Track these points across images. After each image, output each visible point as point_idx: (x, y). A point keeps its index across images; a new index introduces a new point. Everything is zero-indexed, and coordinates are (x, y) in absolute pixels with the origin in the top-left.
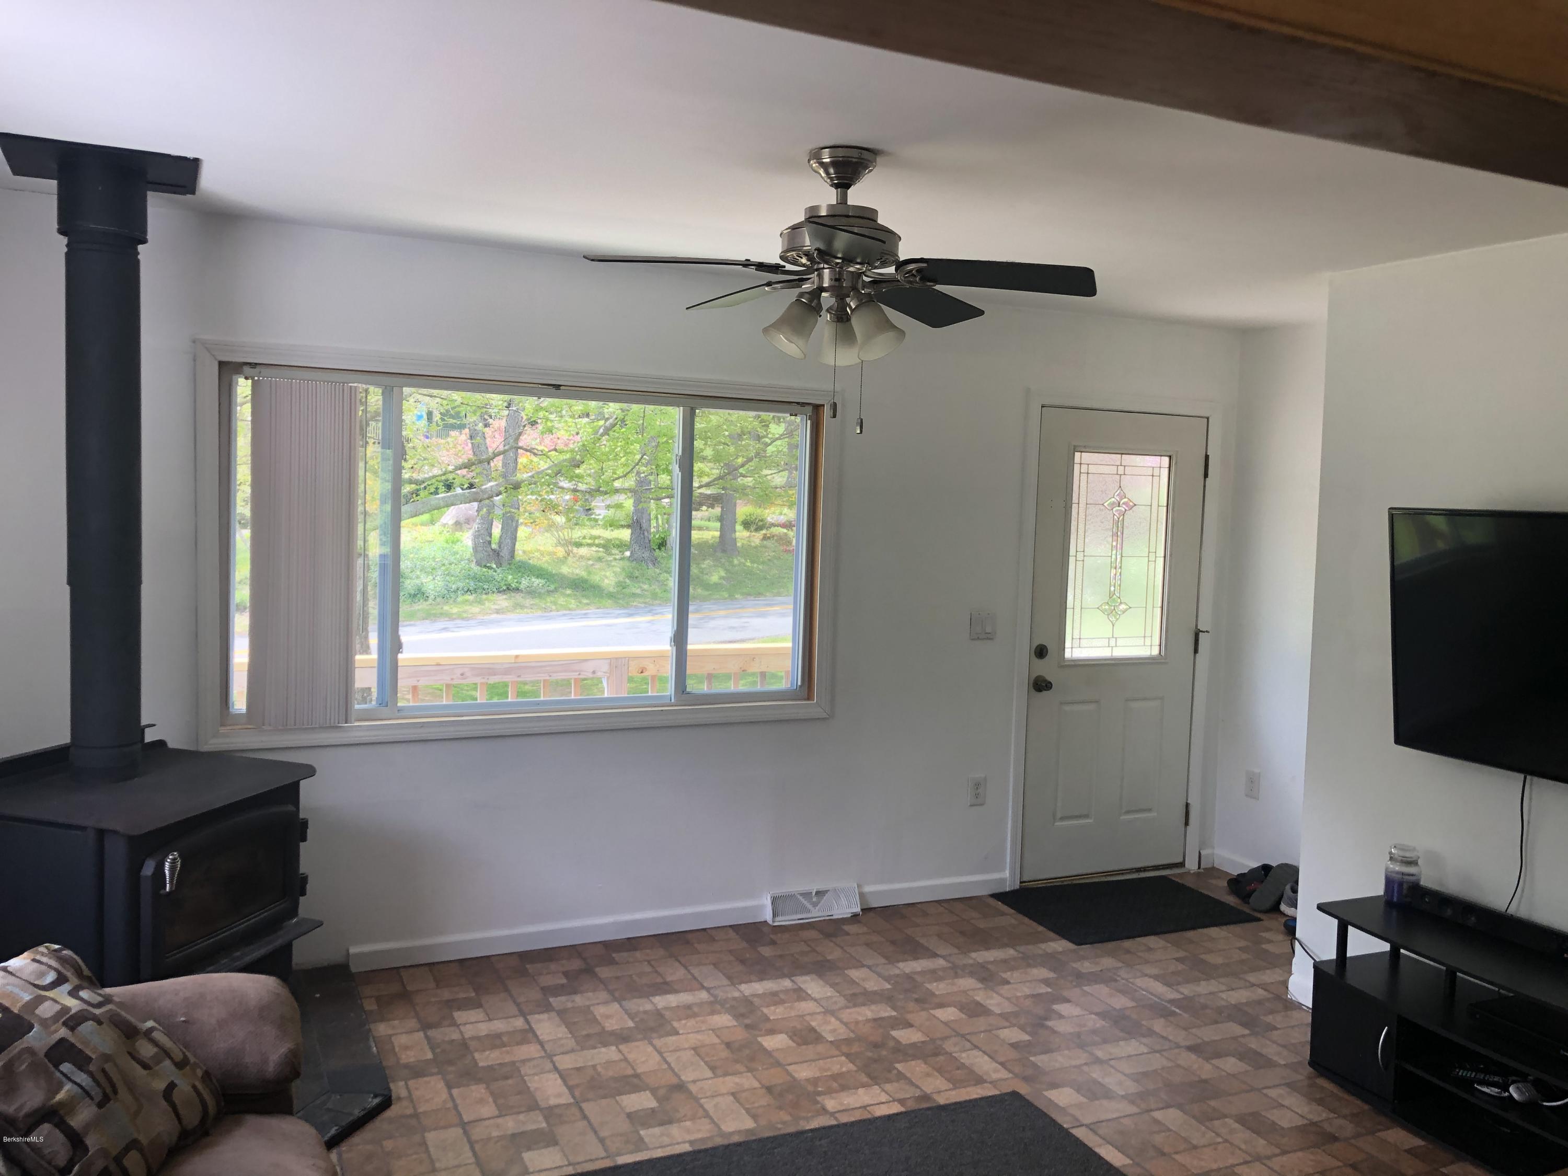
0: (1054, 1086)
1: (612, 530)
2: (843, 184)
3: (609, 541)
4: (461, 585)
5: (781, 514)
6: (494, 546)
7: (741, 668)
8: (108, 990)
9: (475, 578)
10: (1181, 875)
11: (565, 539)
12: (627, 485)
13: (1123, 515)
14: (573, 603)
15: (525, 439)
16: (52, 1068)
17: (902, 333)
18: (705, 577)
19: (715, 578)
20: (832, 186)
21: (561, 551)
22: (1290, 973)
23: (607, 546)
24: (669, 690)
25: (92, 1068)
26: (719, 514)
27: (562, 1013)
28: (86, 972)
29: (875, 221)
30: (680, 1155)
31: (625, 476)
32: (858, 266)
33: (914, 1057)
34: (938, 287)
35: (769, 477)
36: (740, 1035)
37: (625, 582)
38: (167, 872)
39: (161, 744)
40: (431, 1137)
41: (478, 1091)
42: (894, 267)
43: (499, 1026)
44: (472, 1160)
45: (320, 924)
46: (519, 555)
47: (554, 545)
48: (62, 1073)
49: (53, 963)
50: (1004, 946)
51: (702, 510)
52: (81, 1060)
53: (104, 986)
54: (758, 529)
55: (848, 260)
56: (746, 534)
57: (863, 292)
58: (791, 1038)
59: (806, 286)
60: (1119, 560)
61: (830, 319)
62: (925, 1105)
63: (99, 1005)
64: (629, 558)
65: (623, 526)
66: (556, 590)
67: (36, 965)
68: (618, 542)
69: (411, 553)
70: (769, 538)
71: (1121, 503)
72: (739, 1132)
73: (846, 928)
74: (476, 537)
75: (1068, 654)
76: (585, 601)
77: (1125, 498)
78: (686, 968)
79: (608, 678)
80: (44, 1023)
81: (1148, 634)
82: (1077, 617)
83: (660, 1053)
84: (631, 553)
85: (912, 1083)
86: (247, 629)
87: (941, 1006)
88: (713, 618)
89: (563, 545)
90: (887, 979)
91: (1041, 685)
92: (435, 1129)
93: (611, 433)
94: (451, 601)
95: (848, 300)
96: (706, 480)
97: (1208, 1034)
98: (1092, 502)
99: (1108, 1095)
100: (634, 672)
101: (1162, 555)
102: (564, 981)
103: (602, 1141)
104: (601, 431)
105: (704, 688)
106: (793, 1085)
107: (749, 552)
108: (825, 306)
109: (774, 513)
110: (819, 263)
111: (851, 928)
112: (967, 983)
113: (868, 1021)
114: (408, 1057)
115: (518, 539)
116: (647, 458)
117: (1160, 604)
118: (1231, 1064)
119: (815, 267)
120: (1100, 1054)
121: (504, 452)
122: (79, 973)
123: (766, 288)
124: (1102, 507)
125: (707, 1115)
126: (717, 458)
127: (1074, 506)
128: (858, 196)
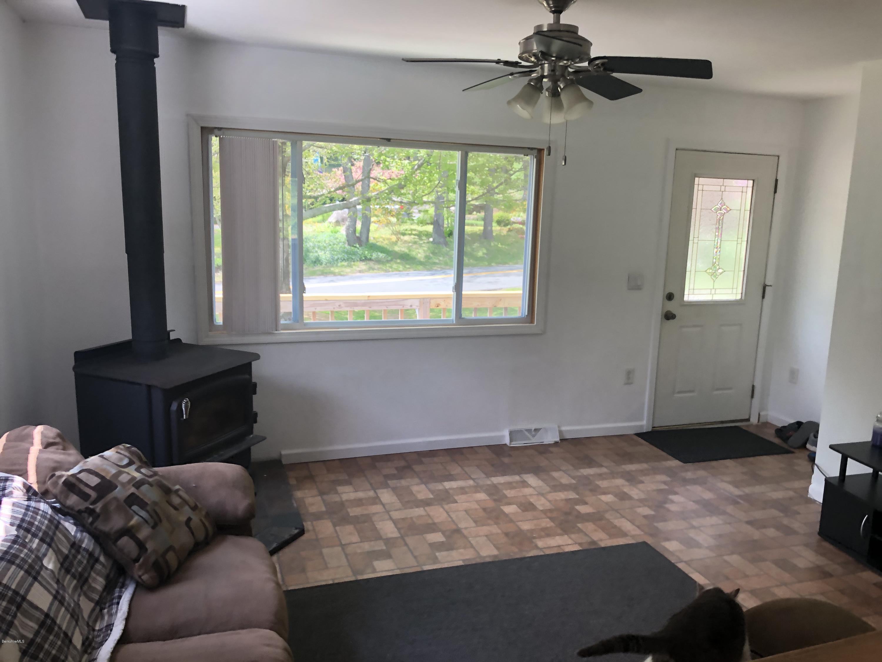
0: (667, 539)
1: (422, 226)
2: (558, 11)
3: (421, 232)
4: (340, 256)
5: (519, 216)
6: (357, 235)
7: (493, 305)
8: (156, 469)
9: (347, 253)
10: (747, 426)
11: (396, 231)
12: (430, 199)
13: (723, 216)
14: (401, 267)
15: (374, 173)
16: (128, 508)
17: (591, 103)
18: (475, 253)
19: (480, 254)
20: (551, 12)
21: (394, 238)
22: (810, 483)
23: (420, 235)
24: (453, 316)
25: (148, 508)
26: (483, 217)
27: (394, 489)
28: (144, 459)
29: (576, 33)
30: (457, 567)
31: (429, 194)
32: (565, 62)
33: (588, 521)
34: (615, 75)
35: (512, 194)
36: (491, 504)
37: (430, 256)
38: (184, 409)
39: (178, 340)
40: (325, 551)
41: (349, 528)
42: (587, 62)
43: (361, 495)
44: (347, 564)
45: (264, 439)
46: (371, 240)
47: (390, 234)
48: (132, 510)
49: (127, 454)
50: (640, 462)
51: (474, 215)
52: (143, 505)
53: (154, 466)
54: (506, 225)
55: (560, 58)
56: (498, 228)
57: (568, 78)
58: (518, 507)
59: (534, 75)
60: (719, 243)
61: (548, 95)
62: (593, 547)
63: (151, 476)
64: (432, 242)
65: (428, 224)
66: (391, 260)
67: (119, 455)
68: (426, 233)
69: (312, 238)
70: (512, 230)
71: (722, 208)
72: (489, 556)
73: (552, 449)
74: (348, 229)
75: (686, 298)
76: (408, 266)
77: (725, 205)
78: (462, 467)
79: (419, 309)
80: (123, 485)
81: (735, 286)
82: (692, 276)
83: (447, 513)
84: (434, 239)
85: (586, 535)
86: (221, 280)
87: (605, 493)
88: (479, 277)
89: (395, 235)
90: (573, 478)
91: (669, 316)
92: (327, 547)
93: (422, 168)
94: (335, 265)
95: (559, 83)
96: (476, 196)
97: (758, 514)
98: (704, 208)
99: (698, 545)
100: (433, 306)
101: (746, 240)
102: (395, 472)
103: (415, 557)
104: (416, 167)
105: (472, 316)
106: (520, 532)
107: (500, 238)
108: (545, 86)
109: (515, 216)
110: (542, 60)
111: (554, 449)
112: (619, 482)
113: (562, 500)
114: (313, 509)
115: (370, 231)
116: (442, 183)
117: (743, 269)
118: (771, 532)
119: (540, 63)
120: (695, 523)
121: (362, 180)
122: (140, 460)
123: (510, 77)
124: (711, 211)
125: (472, 546)
126: (482, 184)
127: (694, 211)
128: (566, 18)
